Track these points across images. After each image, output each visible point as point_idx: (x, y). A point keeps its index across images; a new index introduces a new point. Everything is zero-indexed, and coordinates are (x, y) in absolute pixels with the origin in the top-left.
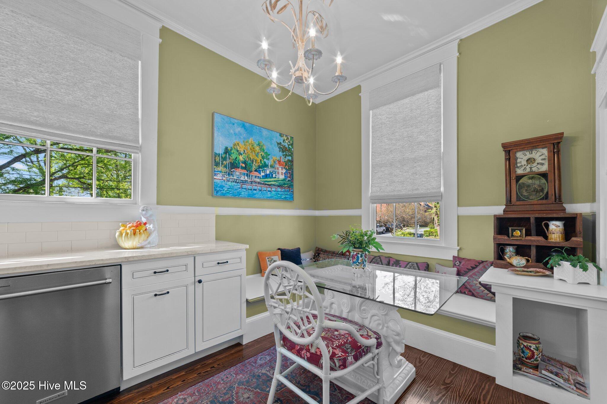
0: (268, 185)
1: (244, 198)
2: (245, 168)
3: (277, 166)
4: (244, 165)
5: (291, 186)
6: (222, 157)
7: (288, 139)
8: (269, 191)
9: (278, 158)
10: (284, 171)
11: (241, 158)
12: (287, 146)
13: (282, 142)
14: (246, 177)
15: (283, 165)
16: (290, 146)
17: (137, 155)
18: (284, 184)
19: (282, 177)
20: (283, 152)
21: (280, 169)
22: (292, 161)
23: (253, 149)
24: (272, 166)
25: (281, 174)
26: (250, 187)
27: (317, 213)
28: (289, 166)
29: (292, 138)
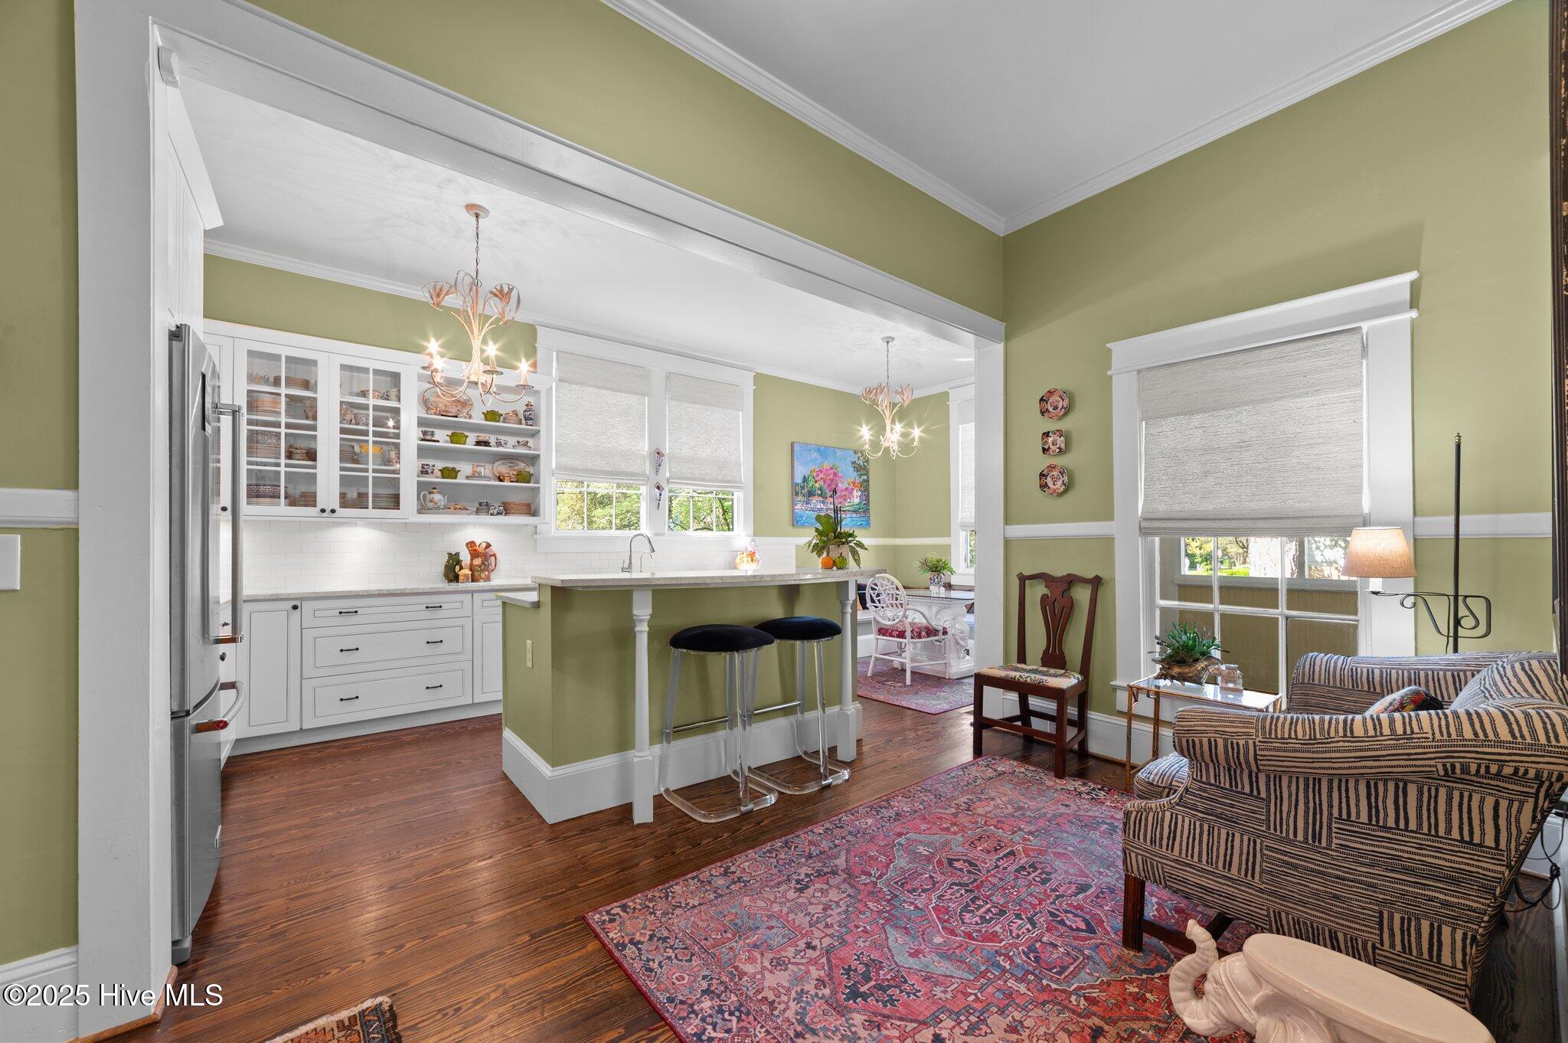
2: (821, 495)
5: (866, 511)
6: (801, 487)
7: (863, 455)
10: (859, 493)
11: (817, 485)
12: (862, 464)
13: (856, 460)
15: (857, 487)
16: (865, 464)
18: (859, 509)
19: (857, 501)
20: (858, 471)
22: (867, 481)
27: (898, 541)
28: (865, 487)
29: (868, 453)
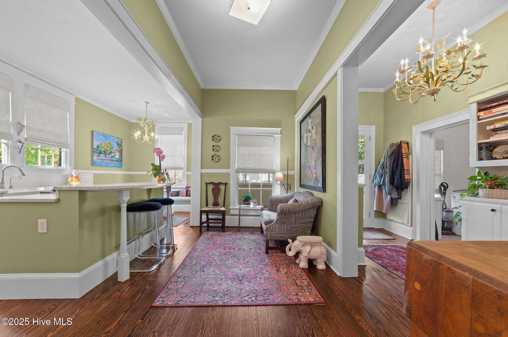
0: (113, 161)
1: (104, 166)
2: (104, 154)
3: (116, 152)
4: (104, 153)
5: (121, 161)
6: (96, 150)
7: (120, 140)
8: (113, 163)
9: (116, 149)
10: (119, 154)
11: (103, 149)
12: (120, 143)
13: (118, 141)
14: (105, 157)
16: (121, 143)
17: (67, 150)
18: (119, 160)
19: (118, 157)
20: (118, 146)
21: (117, 153)
22: (122, 150)
23: (107, 145)
24: (114, 153)
25: (117, 156)
26: (106, 162)
27: (131, 173)
28: (121, 152)
29: (122, 139)
